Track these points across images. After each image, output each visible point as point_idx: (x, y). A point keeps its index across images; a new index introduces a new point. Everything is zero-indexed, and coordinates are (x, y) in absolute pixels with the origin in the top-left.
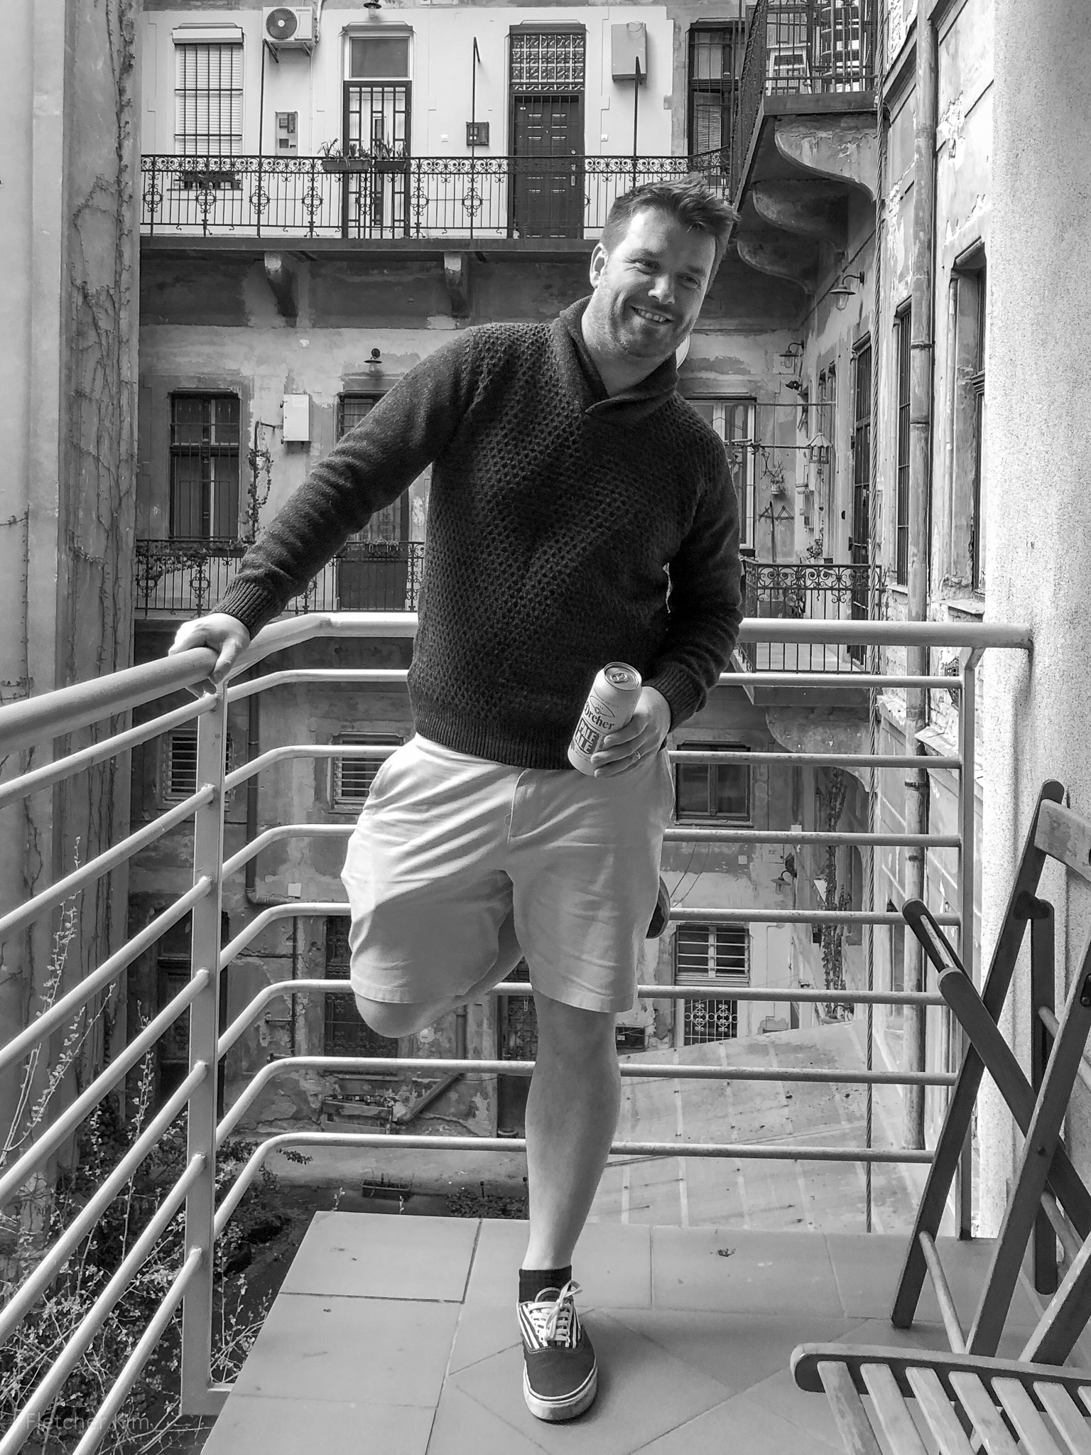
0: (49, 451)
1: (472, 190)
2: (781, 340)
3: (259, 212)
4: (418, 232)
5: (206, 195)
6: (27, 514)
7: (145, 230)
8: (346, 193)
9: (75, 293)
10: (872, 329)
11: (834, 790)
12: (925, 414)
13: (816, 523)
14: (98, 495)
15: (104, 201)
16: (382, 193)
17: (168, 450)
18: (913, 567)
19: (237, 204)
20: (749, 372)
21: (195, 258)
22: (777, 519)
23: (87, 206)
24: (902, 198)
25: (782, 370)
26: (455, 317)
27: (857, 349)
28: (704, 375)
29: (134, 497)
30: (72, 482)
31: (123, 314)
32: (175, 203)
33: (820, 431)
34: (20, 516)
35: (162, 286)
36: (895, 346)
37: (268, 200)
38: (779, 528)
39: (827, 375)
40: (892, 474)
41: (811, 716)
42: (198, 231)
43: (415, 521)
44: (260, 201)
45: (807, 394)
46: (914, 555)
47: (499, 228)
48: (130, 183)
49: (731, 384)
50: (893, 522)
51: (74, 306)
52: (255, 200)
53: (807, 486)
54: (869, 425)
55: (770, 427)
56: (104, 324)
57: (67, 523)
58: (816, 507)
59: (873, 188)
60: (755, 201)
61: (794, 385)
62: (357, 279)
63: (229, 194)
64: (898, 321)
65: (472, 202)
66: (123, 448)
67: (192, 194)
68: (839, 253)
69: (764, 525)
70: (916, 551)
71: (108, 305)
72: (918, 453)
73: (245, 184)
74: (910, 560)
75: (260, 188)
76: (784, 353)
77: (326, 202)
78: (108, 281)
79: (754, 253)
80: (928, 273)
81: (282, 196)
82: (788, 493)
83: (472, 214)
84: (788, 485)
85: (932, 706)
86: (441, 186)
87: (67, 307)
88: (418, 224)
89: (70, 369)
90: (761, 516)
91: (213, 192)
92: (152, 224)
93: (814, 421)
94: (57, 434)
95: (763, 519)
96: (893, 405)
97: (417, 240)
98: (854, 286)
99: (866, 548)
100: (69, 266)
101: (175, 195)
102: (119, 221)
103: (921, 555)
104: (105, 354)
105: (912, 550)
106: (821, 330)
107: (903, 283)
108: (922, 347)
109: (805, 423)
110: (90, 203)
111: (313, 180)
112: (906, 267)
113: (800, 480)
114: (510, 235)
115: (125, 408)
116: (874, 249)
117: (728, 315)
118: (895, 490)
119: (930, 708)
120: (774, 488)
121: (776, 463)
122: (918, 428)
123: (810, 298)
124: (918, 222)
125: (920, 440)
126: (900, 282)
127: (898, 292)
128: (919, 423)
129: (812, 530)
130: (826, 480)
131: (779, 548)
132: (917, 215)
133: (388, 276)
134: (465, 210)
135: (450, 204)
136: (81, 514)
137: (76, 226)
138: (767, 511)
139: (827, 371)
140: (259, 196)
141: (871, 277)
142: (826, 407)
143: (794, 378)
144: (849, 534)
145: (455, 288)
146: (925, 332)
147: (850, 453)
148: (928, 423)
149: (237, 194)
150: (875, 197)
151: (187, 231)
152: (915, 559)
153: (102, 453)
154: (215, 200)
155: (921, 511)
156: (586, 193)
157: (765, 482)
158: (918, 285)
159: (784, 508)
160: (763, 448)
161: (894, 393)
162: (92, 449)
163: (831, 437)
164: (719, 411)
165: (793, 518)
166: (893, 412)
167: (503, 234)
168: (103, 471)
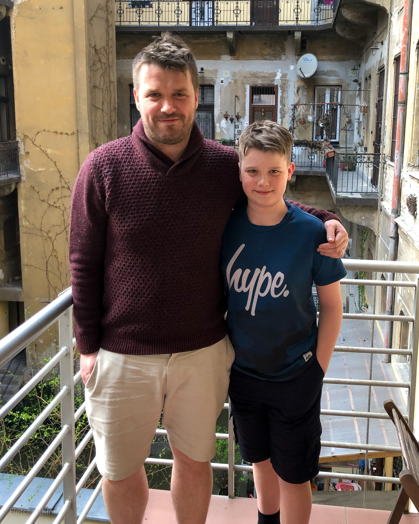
0: (84, 108)
1: (237, 7)
2: (351, 63)
3: (159, 17)
4: (217, 23)
5: (139, 10)
6: (78, 131)
7: (118, 24)
8: (191, 8)
9: (91, 49)
10: (385, 63)
11: (364, 231)
12: (404, 100)
13: (362, 134)
14: (104, 123)
15: (101, 14)
16: (204, 8)
17: (129, 105)
18: (397, 157)
19: (151, 13)
20: (339, 76)
21: (137, 34)
22: (348, 131)
23: (94, 16)
24: (399, 13)
25: (352, 75)
26: (231, 55)
27: (379, 70)
28: (323, 77)
29: (117, 124)
30: (93, 119)
31: (110, 57)
32: (128, 13)
33: (364, 100)
34: (75, 132)
35: (125, 45)
36: (394, 71)
37: (162, 11)
38: (349, 134)
39: (368, 78)
40: (390, 120)
41: (357, 208)
42: (137, 24)
43: (217, 132)
44: (159, 12)
45: (360, 84)
46: (397, 154)
47: (247, 21)
48: (111, 7)
49: (332, 80)
50: (390, 138)
51: (91, 54)
52: (157, 12)
53: (359, 119)
54: (382, 100)
55: (347, 97)
56: (103, 60)
57: (92, 134)
58: (362, 128)
59: (388, 8)
60: (342, 12)
61: (356, 81)
62: (195, 41)
63: (148, 9)
64: (395, 61)
65: (237, 11)
66: (112, 105)
67: (135, 10)
68: (374, 32)
69: (343, 133)
70: (398, 152)
71: (105, 53)
72: (401, 115)
73: (154, 6)
74: (396, 155)
75: (159, 7)
76: (352, 69)
77: (183, 12)
78: (104, 44)
79: (342, 31)
80: (408, 45)
81: (167, 10)
82: (352, 121)
83: (237, 16)
84: (352, 118)
85: (401, 209)
86: (226, 5)
87: (88, 55)
88: (217, 20)
89: (91, 78)
90: (342, 130)
91: (142, 9)
92: (120, 21)
93: (363, 95)
94: (87, 103)
95: (343, 131)
96: (392, 94)
97: (217, 26)
98: (379, 46)
99: (379, 146)
100: (89, 39)
101: (128, 10)
102: (107, 21)
103: (400, 154)
104: (104, 72)
105: (396, 151)
106: (366, 61)
107: (398, 46)
108: (404, 74)
109: (359, 95)
110: (96, 15)
111: (178, 4)
112: (399, 41)
113: (357, 117)
114: (251, 24)
115: (112, 91)
116: (387, 32)
117: (332, 54)
118: (391, 126)
119: (400, 210)
120: (347, 119)
121: (348, 110)
122: (401, 105)
123: (363, 48)
124: (405, 24)
125: (402, 110)
126: (397, 46)
127: (396, 50)
128: (401, 103)
129: (360, 136)
130: (366, 118)
131: (348, 141)
132: (404, 21)
133: (206, 40)
134: (234, 14)
135: (229, 12)
136: (97, 130)
137: (91, 24)
138: (344, 127)
139: (368, 77)
140: (159, 10)
141: (386, 43)
142: (367, 92)
143: (356, 78)
144: (374, 140)
145: (231, 44)
146: (406, 68)
147: (375, 110)
148: (405, 103)
149: (151, 9)
150: (389, 12)
151: (133, 24)
152: (398, 155)
153: (104, 108)
154: (143, 12)
155: (401, 137)
156: (280, 8)
157: (344, 116)
158: (403, 49)
159: (350, 127)
160: (343, 105)
161: (393, 89)
162: (100, 107)
163: (369, 102)
164: (328, 90)
165: (353, 130)
166: (392, 97)
167: (249, 23)
168: (105, 115)
